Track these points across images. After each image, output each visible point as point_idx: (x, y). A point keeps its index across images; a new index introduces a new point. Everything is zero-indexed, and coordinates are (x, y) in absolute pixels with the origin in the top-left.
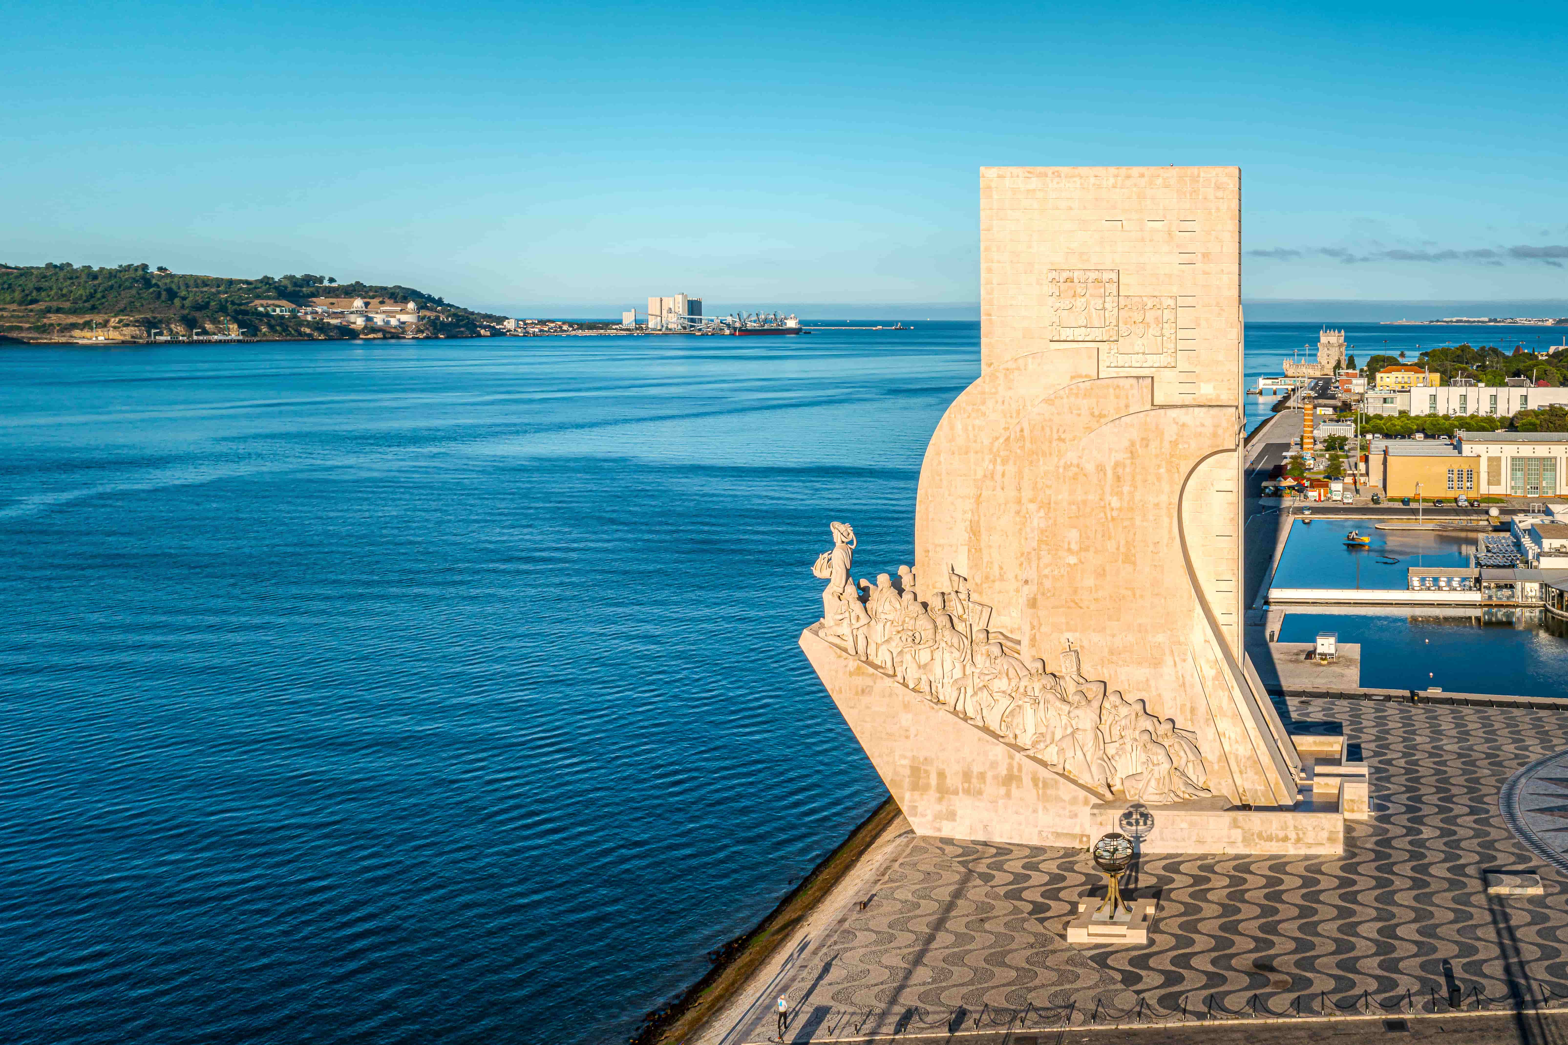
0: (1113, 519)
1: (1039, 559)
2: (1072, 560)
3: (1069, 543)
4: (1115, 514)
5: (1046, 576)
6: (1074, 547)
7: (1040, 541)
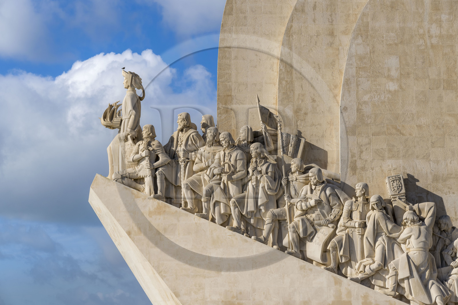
0: (433, 46)
1: (358, 85)
2: (393, 86)
3: (389, 70)
4: (434, 41)
5: (365, 103)
6: (394, 73)
7: (359, 68)
